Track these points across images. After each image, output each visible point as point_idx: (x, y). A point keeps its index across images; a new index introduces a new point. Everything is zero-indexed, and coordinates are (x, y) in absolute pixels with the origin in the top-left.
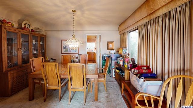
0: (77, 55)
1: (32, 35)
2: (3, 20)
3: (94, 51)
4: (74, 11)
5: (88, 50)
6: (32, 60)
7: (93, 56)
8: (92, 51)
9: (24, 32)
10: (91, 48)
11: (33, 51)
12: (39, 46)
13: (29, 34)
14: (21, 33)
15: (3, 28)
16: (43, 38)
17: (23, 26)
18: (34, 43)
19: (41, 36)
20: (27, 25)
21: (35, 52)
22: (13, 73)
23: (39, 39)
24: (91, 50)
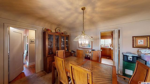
0: (90, 50)
1: (61, 36)
2: (48, 29)
3: (110, 47)
4: (83, 9)
5: (103, 46)
6: (57, 52)
7: (108, 52)
8: (107, 47)
9: (57, 34)
10: (106, 44)
11: (62, 45)
12: (65, 42)
13: (59, 35)
14: (55, 35)
15: (46, 33)
16: (68, 37)
17: (57, 31)
18: (62, 41)
19: (66, 36)
20: (58, 30)
21: (63, 46)
22: (50, 59)
23: (65, 38)
24: (105, 46)
